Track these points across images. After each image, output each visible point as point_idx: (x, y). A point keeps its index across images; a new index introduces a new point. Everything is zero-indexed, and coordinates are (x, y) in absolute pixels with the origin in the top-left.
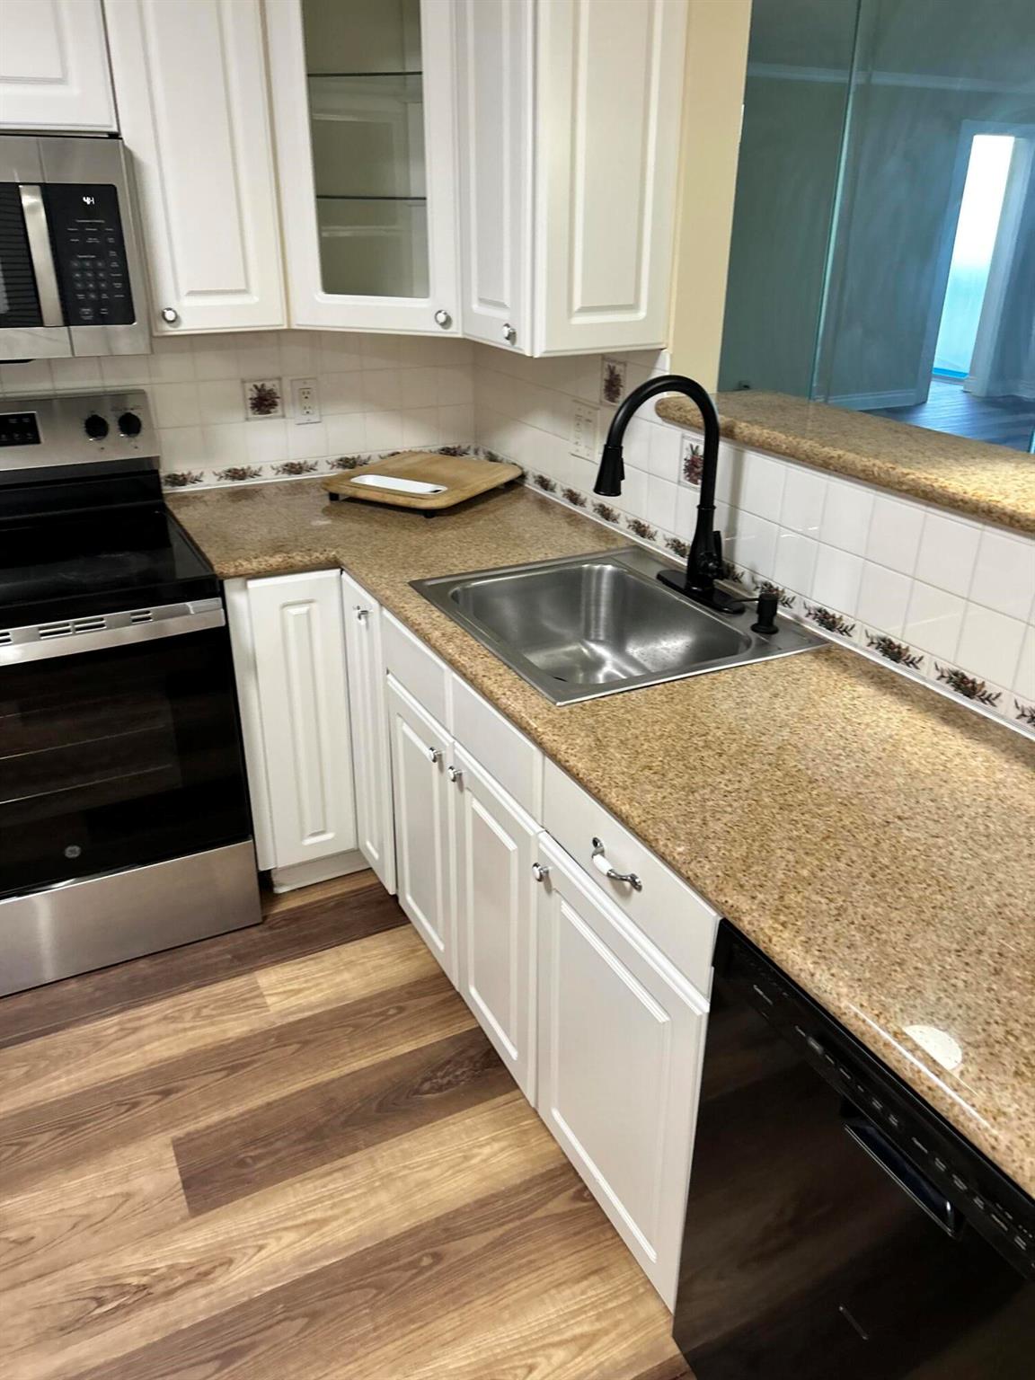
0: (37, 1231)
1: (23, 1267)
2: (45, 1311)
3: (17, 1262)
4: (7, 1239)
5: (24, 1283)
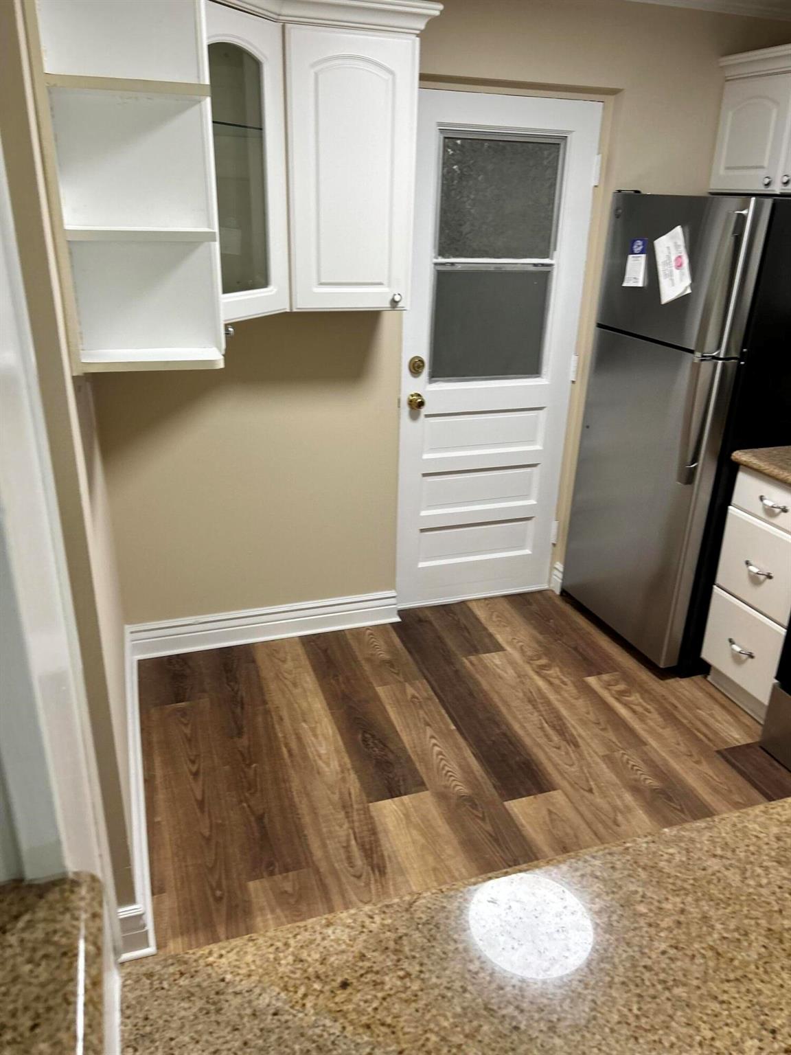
0: (623, 827)
1: (600, 825)
2: (575, 840)
3: (603, 822)
4: (616, 815)
5: (590, 827)
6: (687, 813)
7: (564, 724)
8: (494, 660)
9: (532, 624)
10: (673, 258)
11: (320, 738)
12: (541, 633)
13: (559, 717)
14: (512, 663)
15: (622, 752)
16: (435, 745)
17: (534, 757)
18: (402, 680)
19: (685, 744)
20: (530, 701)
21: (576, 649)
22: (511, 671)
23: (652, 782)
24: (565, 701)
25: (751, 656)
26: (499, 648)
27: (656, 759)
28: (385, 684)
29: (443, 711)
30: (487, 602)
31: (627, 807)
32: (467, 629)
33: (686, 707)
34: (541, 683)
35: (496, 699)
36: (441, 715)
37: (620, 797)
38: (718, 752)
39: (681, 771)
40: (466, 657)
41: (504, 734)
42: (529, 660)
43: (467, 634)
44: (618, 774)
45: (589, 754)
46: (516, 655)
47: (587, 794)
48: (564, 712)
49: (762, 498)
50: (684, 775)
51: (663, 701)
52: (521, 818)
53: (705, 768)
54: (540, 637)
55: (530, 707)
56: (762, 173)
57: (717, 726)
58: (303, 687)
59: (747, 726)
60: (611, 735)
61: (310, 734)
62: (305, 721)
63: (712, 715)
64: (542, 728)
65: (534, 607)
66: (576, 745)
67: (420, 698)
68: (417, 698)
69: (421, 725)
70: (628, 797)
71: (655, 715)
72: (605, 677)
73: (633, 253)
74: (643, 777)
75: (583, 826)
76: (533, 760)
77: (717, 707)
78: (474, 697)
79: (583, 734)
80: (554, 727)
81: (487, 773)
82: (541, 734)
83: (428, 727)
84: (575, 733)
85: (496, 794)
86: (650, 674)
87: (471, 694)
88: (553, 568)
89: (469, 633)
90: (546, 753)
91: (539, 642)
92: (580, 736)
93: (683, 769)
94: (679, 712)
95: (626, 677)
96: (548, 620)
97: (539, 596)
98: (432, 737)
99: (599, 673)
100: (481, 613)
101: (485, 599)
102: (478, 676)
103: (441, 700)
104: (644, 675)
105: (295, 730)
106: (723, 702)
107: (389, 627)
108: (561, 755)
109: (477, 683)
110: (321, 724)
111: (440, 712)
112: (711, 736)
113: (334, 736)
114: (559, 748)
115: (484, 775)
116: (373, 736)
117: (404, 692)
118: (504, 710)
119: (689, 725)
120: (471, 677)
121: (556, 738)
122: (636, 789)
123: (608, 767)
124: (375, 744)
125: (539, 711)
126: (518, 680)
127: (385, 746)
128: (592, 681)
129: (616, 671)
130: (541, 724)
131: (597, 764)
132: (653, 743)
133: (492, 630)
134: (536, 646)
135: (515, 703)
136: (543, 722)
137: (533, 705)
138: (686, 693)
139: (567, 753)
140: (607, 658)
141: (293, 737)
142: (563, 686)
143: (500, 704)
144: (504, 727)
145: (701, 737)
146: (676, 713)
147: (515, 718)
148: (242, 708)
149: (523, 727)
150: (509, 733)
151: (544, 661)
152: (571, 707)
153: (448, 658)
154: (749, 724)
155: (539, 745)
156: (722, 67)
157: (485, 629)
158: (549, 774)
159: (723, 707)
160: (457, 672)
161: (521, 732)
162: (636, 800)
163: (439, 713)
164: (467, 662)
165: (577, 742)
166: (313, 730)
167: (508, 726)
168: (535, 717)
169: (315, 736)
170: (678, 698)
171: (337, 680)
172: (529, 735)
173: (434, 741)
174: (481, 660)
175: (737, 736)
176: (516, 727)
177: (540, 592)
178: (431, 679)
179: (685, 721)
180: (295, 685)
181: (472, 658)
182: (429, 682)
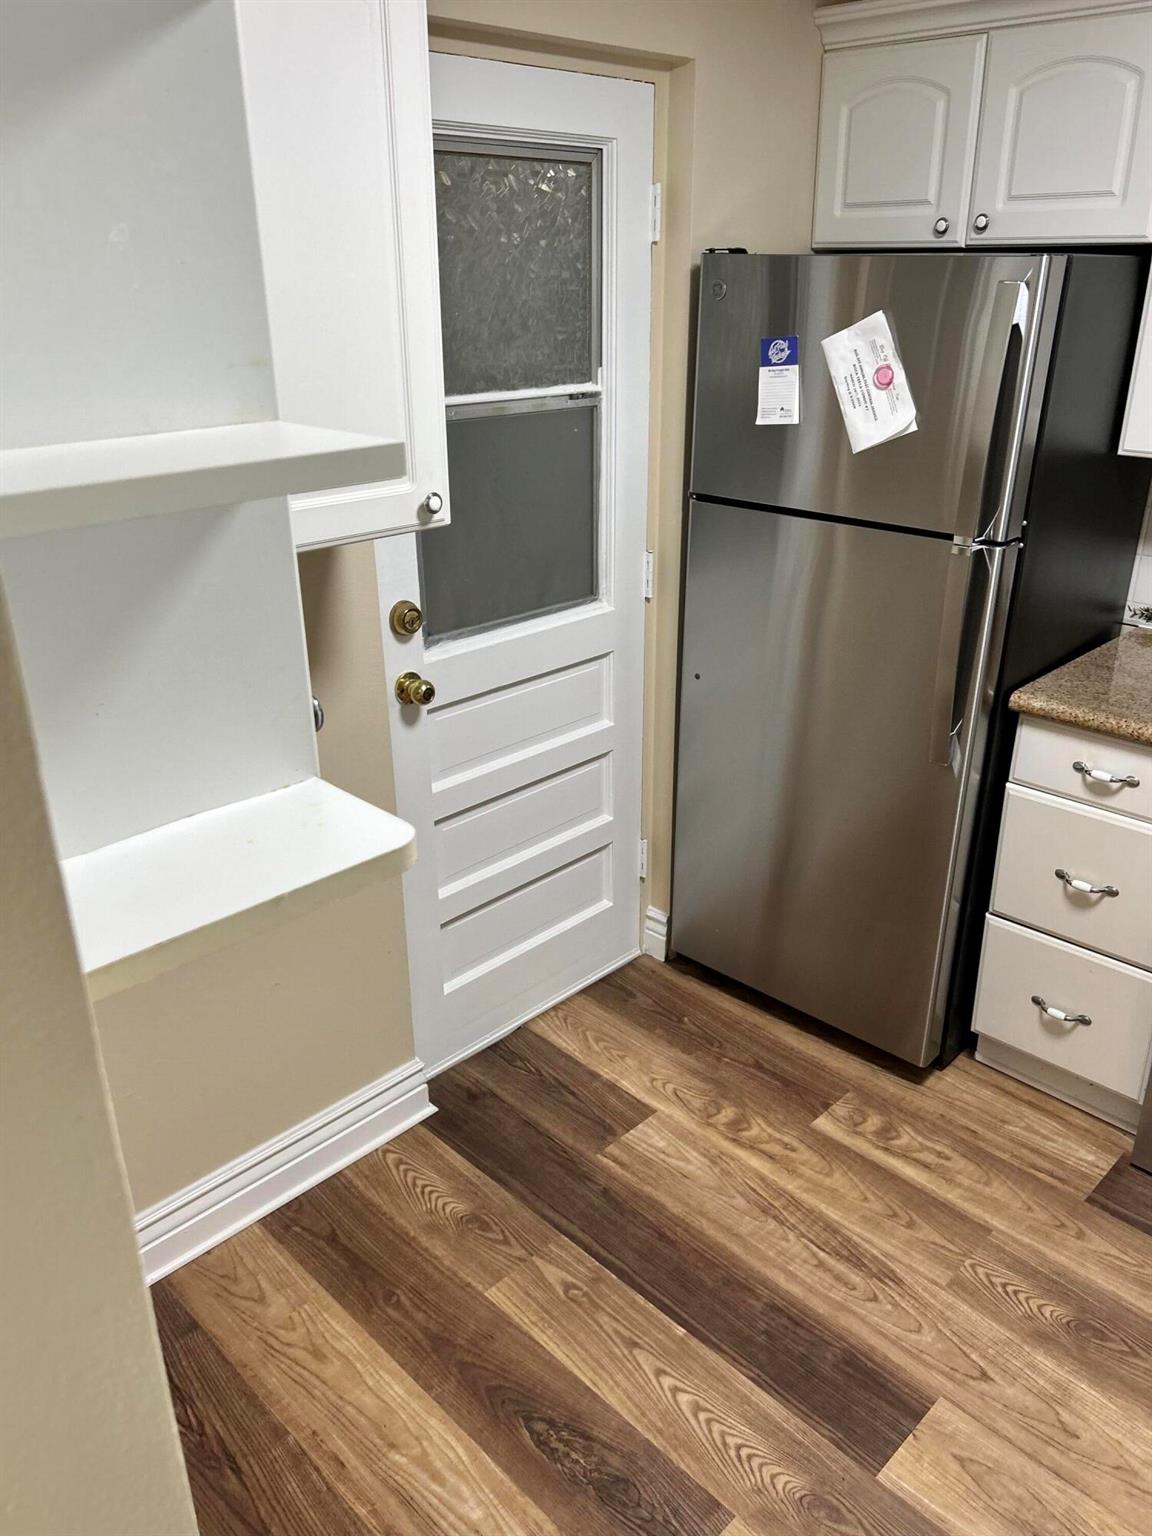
6: (1144, 1354)
7: (849, 1240)
8: (647, 1137)
9: (660, 1037)
10: (870, 372)
11: (452, 1479)
12: (686, 1051)
13: (831, 1229)
14: (682, 1134)
15: (968, 1262)
16: (675, 1390)
17: (852, 1341)
18: (519, 1252)
19: (1040, 1205)
20: (764, 1211)
21: (759, 1067)
22: (693, 1155)
23: (1053, 1311)
24: (816, 1188)
25: (1084, 1021)
26: (644, 1111)
27: (1023, 1255)
28: (496, 1277)
29: (640, 1299)
30: (561, 1014)
31: (1057, 1385)
32: (566, 1088)
33: (988, 1126)
34: (755, 1162)
35: (711, 1231)
36: (641, 1310)
37: (1032, 1366)
38: (1090, 1200)
39: (1073, 1266)
40: (600, 1150)
41: (774, 1308)
42: (707, 1118)
43: (571, 1099)
44: (996, 1315)
45: (925, 1289)
46: (679, 1115)
47: (984, 1386)
48: (833, 1214)
49: (1079, 768)
50: (1082, 1272)
51: (950, 1128)
52: (926, 1501)
53: (1097, 1243)
54: (690, 1060)
55: (772, 1224)
56: (928, 213)
57: (1049, 1147)
58: (340, 1355)
59: (1087, 1130)
60: (926, 1232)
61: (424, 1477)
62: (392, 1446)
63: (1028, 1128)
64: (821, 1264)
65: (642, 1000)
66: (898, 1281)
67: (580, 1284)
68: (576, 1287)
69: (620, 1351)
70: (1044, 1360)
71: (958, 1163)
72: (840, 1109)
73: (767, 362)
74: (1034, 1304)
75: (1030, 1467)
76: (852, 1346)
77: (1027, 1111)
78: (671, 1243)
79: (889, 1248)
80: (837, 1254)
81: (805, 1417)
82: (829, 1279)
83: (636, 1352)
84: (875, 1252)
85: (853, 1464)
86: (894, 1078)
87: (662, 1236)
88: (644, 917)
89: (573, 1094)
90: (863, 1320)
91: (695, 1073)
92: (886, 1255)
93: (1070, 1258)
94: (984, 1140)
95: (870, 1100)
96: (680, 1021)
97: (632, 973)
98: (659, 1373)
99: (826, 1106)
100: (565, 1041)
101: (555, 1008)
102: (648, 1189)
103: (620, 1274)
104: (889, 1084)
105: (384, 1481)
106: (1026, 1098)
107: (423, 1130)
108: (888, 1313)
109: (656, 1206)
110: (430, 1439)
111: (634, 1301)
112: (1060, 1173)
113: (475, 1459)
114: (875, 1299)
115: (803, 1426)
116: (551, 1423)
117: (541, 1280)
118: (735, 1248)
119: (1016, 1163)
120: (636, 1194)
121: (855, 1278)
122: (1042, 1338)
123: (972, 1306)
124: (567, 1443)
125: (793, 1228)
126: (716, 1170)
127: (588, 1438)
128: (823, 1123)
129: (848, 1091)
130: (814, 1255)
131: (950, 1307)
132: (995, 1222)
133: (606, 1072)
134: (695, 1082)
135: (747, 1225)
136: (815, 1248)
137: (775, 1217)
138: (968, 1097)
139: (896, 1305)
140: (816, 1068)
141: (392, 1501)
142: (793, 1155)
143: (721, 1238)
144: (761, 1290)
145: (1049, 1179)
146: (982, 1145)
147: (764, 1258)
148: (237, 1471)
149: (792, 1276)
150: (779, 1302)
151: (728, 1113)
152: (834, 1196)
153: (575, 1168)
154: (1087, 1126)
155: (841, 1307)
156: (819, 27)
157: (595, 1076)
158: (899, 1367)
159: (1030, 1104)
160: (605, 1192)
161: (796, 1290)
162: (1060, 1364)
163: (633, 1304)
164: (608, 1160)
165: (892, 1271)
166: (423, 1462)
167: (765, 1282)
168: (794, 1245)
169: (436, 1477)
170: (964, 1112)
171: (398, 1306)
172: (811, 1289)
173: (667, 1382)
174: (628, 1149)
175: (1091, 1158)
176: (781, 1280)
177: (631, 964)
178: (573, 1229)
179: (1005, 1157)
180: (318, 1355)
181: (611, 1149)
182: (572, 1238)
